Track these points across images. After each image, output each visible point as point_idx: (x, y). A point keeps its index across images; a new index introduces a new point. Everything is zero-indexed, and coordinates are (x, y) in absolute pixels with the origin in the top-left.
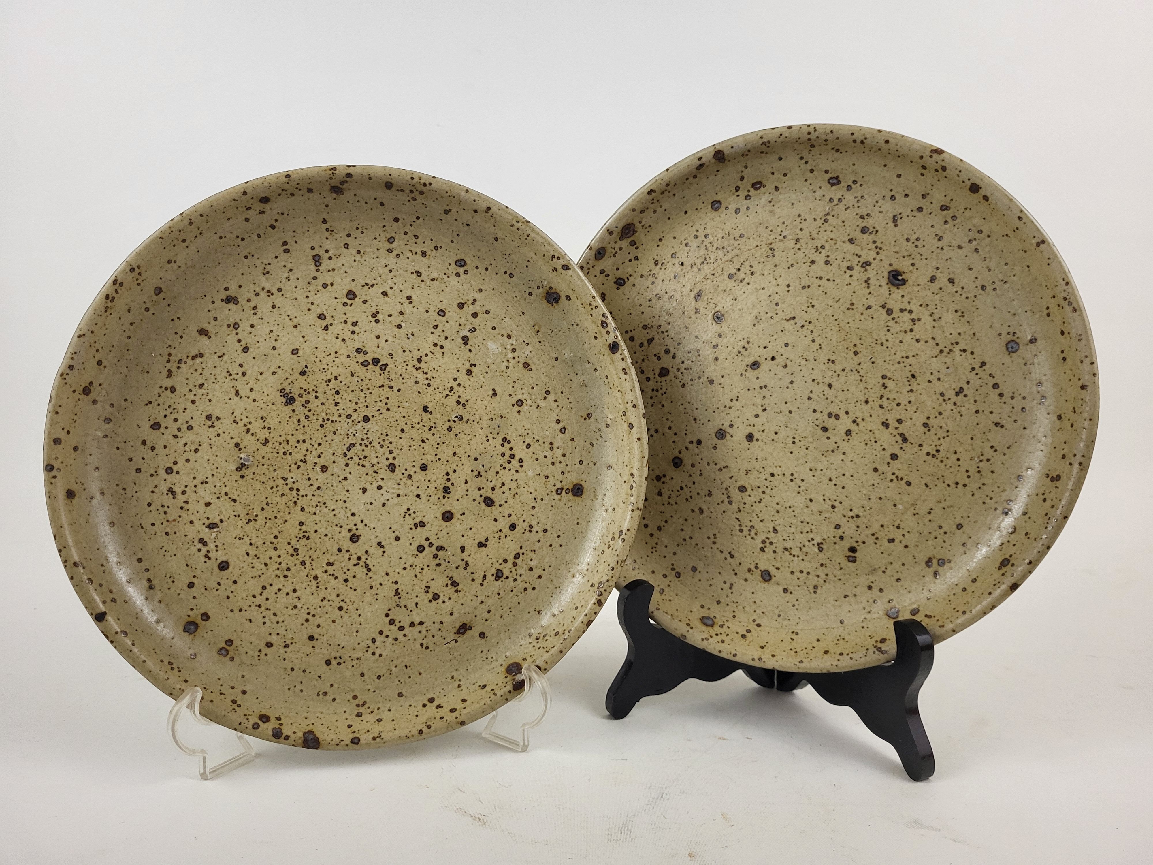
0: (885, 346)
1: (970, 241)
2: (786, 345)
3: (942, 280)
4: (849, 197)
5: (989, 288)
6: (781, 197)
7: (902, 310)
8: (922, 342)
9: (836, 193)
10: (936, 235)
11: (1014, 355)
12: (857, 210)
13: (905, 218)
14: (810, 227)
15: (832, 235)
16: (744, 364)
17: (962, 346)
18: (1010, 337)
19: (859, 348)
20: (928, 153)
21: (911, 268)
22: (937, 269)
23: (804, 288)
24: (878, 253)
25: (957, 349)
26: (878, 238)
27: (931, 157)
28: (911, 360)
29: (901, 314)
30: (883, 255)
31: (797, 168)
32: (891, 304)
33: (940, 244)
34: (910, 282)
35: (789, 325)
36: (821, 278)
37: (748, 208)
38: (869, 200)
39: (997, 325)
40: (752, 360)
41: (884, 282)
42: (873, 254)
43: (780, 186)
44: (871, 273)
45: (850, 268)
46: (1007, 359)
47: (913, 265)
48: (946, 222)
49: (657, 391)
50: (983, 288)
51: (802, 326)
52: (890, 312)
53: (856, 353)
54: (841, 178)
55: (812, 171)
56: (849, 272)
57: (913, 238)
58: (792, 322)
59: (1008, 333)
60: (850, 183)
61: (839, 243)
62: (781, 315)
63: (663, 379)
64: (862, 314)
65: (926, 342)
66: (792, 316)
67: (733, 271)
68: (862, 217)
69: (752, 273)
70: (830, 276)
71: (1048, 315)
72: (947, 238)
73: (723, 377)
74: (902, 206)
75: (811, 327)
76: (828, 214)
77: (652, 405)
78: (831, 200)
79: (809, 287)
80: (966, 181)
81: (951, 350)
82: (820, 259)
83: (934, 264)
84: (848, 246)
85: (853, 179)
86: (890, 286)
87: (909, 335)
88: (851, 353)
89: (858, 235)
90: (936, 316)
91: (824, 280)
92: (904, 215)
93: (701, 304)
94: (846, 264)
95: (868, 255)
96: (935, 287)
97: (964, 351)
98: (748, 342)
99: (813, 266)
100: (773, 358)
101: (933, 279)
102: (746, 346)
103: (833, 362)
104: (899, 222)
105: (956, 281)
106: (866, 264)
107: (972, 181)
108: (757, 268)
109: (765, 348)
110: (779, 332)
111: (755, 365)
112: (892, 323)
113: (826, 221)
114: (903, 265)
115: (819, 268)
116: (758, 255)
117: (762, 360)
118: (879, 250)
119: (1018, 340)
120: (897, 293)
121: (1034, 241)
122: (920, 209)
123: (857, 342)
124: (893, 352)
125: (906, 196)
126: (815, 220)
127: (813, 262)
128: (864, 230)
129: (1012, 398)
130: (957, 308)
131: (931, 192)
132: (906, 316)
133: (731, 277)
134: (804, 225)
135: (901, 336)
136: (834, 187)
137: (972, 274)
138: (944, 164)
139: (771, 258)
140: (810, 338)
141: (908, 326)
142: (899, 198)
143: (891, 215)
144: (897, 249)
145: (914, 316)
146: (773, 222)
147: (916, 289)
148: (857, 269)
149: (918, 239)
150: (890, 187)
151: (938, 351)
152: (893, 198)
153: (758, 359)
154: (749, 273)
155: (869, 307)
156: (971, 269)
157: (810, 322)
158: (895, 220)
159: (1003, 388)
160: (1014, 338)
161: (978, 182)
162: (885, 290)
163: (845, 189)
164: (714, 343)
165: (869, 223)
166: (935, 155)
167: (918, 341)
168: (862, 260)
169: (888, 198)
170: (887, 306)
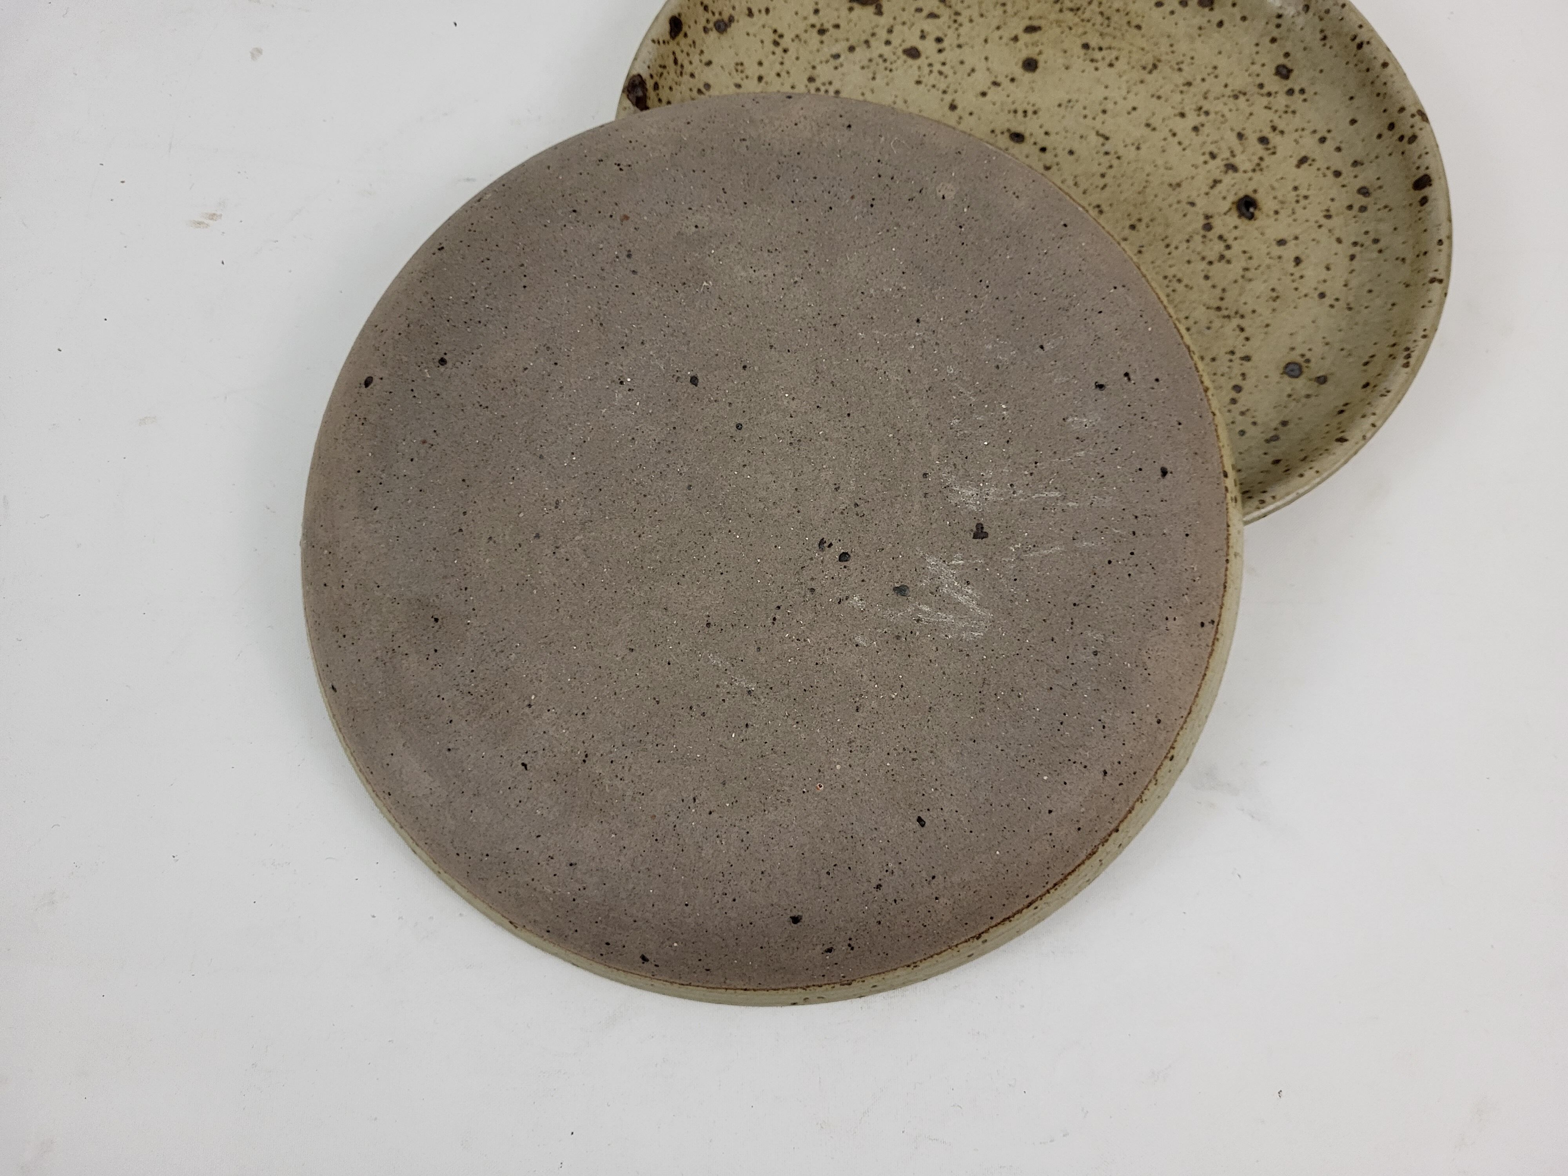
0: (1168, 250)
1: (1355, 244)
2: (1071, 153)
3: (1289, 252)
4: (1281, 100)
5: (1328, 301)
6: (1216, 35)
7: (1221, 237)
8: (1209, 283)
9: (1274, 84)
10: (1328, 211)
11: (1286, 378)
12: (1275, 118)
13: (1314, 167)
14: (1215, 87)
15: (1228, 115)
16: (1007, 125)
17: (1244, 323)
18: (1300, 360)
19: (1141, 227)
20: (1413, 110)
21: (1272, 213)
22: (1296, 238)
23: (1148, 125)
24: (1254, 170)
25: (1236, 321)
26: (1269, 160)
27: (1413, 116)
28: (1180, 288)
29: (1216, 240)
30: (1257, 176)
31: (1263, 23)
32: (1216, 222)
33: (1323, 221)
34: (1256, 223)
35: (1094, 140)
36: (1174, 135)
37: (1172, 13)
38: (1297, 121)
39: (1299, 339)
40: (1019, 129)
41: (1232, 198)
42: (1248, 166)
43: (1226, 25)
44: (1229, 179)
45: (1213, 156)
46: (1275, 376)
47: (1276, 212)
48: (1350, 207)
49: (885, 61)
50: (1322, 295)
51: (1107, 153)
52: (1208, 227)
53: (1133, 227)
54: (1293, 76)
55: (1273, 40)
56: (1207, 157)
57: (1303, 192)
58: (1101, 140)
59: (1303, 356)
60: (1297, 88)
61: (1227, 125)
62: (1097, 124)
63: (904, 57)
64: (1179, 202)
65: (1214, 287)
66: (1108, 134)
67: (1093, 43)
68: (1274, 129)
69: (1111, 65)
70: (1186, 143)
71: (1366, 364)
72: (1335, 222)
73: (971, 114)
74: (1324, 156)
75: (1115, 162)
76: (1245, 94)
77: (863, 68)
78: (1261, 86)
79: (1154, 129)
80: (1423, 168)
81: (1228, 317)
82: (1193, 119)
83: (1298, 231)
84: (1232, 138)
85: (1303, 86)
86: (1235, 206)
87: (1204, 265)
88: (1128, 223)
89: (1252, 138)
90: (1249, 275)
91: (1176, 139)
92: (1316, 165)
93: (1025, 38)
94: (1213, 148)
95: (1243, 161)
96: (1277, 250)
97: (1242, 330)
98: (1035, 112)
99: (1178, 118)
100: (1043, 150)
101: (1281, 242)
102: (1030, 113)
103: (1101, 212)
104: (1305, 166)
105: (1302, 266)
106: (1231, 167)
107: (1428, 172)
108: (1121, 65)
109: (1047, 133)
110: (1077, 136)
111: (1018, 137)
112: (1198, 239)
113: (1236, 97)
114: (1266, 203)
115: (1183, 127)
116: (1135, 56)
117: (1030, 141)
118: (1258, 168)
119: (1305, 370)
120: (1234, 219)
121: (1431, 275)
122: (1337, 174)
123: (1146, 220)
124: (1170, 262)
125: (1339, 149)
126: (1226, 86)
127: (1182, 115)
128: (1263, 140)
129: (1242, 413)
130: (1278, 288)
131: (1366, 164)
132: (1219, 247)
133: (1086, 46)
134: (1210, 80)
135: (1194, 257)
136: (1277, 78)
137: (1324, 274)
138: (1418, 133)
139: (1146, 71)
140: (1103, 169)
141: (1212, 255)
142: (1330, 145)
143: (1303, 154)
144: (1276, 185)
145: (1227, 253)
146: (1183, 47)
147: (1256, 234)
148: (1219, 162)
149: (1306, 197)
150: (1331, 127)
151: (1216, 305)
152: (1323, 140)
153: (1027, 135)
154: (1107, 61)
155: (1192, 204)
156: (1328, 269)
157: (1119, 158)
158: (1303, 160)
159: (1243, 397)
160: (1304, 365)
161: (1434, 176)
162: (1226, 205)
163: (1286, 89)
164: (998, 80)
165: (1275, 139)
166: (1418, 118)
167: (1207, 277)
168: (1232, 161)
169: (1318, 136)
170: (1211, 220)
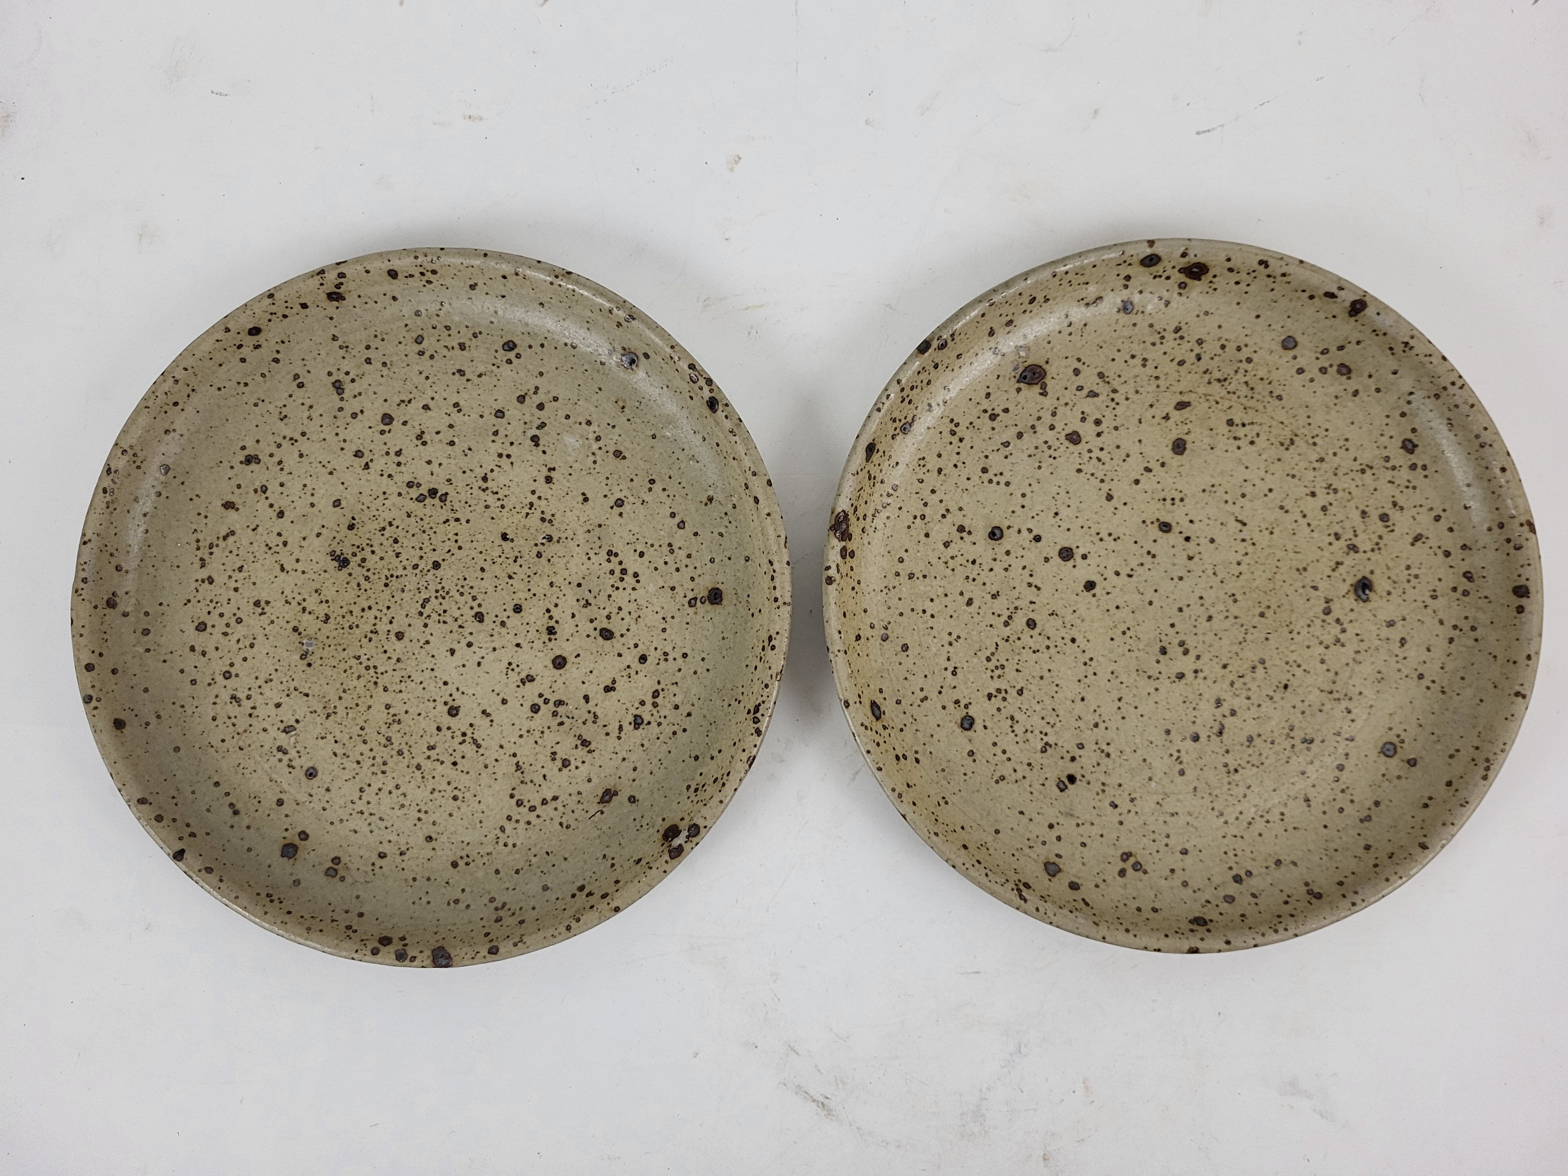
0: (1291, 636)
1: (1455, 627)
2: (1212, 541)
3: (1396, 634)
4: (1404, 474)
5: (1426, 682)
6: (1350, 404)
7: (1338, 621)
8: (1325, 667)
9: (1400, 458)
10: (1435, 591)
11: (1383, 757)
12: (1397, 493)
13: (1428, 545)
14: (1345, 461)
15: (1355, 491)
16: (1158, 515)
17: (1351, 705)
18: (1395, 740)
19: (1269, 613)
20: (1523, 519)
21: (1385, 594)
22: (1404, 619)
23: (1282, 508)
24: (1373, 550)
25: (1344, 704)
26: (1388, 538)
27: (1522, 525)
28: (1299, 672)
29: (1334, 624)
30: (1375, 556)
31: (1396, 397)
32: (1334, 606)
33: (1429, 601)
34: (1370, 605)
35: (1234, 526)
36: (1304, 516)
37: (1312, 380)
38: (1416, 497)
39: (1397, 719)
40: (1167, 519)
41: (1351, 580)
42: (1368, 546)
43: (1361, 394)
44: (1349, 561)
45: (1337, 536)
46: (1373, 754)
47: (1389, 593)
48: (1455, 589)
49: (1050, 448)
50: (1421, 677)
51: (1243, 540)
52: (1327, 612)
53: (1262, 615)
54: (1417, 451)
55: (1403, 415)
56: (1332, 539)
57: (1414, 571)
58: (1239, 525)
59: (1398, 736)
60: (1420, 464)
61: (1352, 504)
62: (1236, 509)
63: (1067, 443)
64: (1304, 587)
65: (1328, 670)
66: (1245, 521)
67: (1237, 421)
68: (1395, 504)
69: (1252, 443)
70: (1314, 524)
71: (1451, 756)
72: (1441, 602)
73: (1125, 504)
74: (1437, 535)
75: (1250, 549)
76: (1371, 468)
77: (1030, 456)
78: (1387, 459)
79: (1287, 512)
80: (1523, 578)
81: (1339, 699)
82: (1323, 498)
83: (1405, 612)
84: (1356, 515)
85: (1426, 462)
86: (1352, 589)
87: (1321, 649)
88: (1258, 611)
89: (1374, 515)
90: (1359, 657)
91: (1306, 521)
92: (1430, 543)
93: (1176, 415)
94: (1337, 528)
95: (1364, 542)
96: (1385, 632)
97: (1349, 712)
98: (1182, 500)
99: (1309, 498)
100: (1187, 539)
101: (1391, 624)
102: (1177, 501)
103: (1235, 601)
104: (1419, 544)
105: (1406, 646)
106: (1353, 548)
107: (1528, 583)
108: (1261, 442)
109: (1191, 521)
110: (1218, 523)
111: (1165, 527)
112: (1318, 622)
113: (1363, 471)
114: (1381, 583)
115: (1312, 506)
116: (1275, 431)
117: (1176, 529)
118: (1377, 548)
119: (1399, 750)
120: (1350, 601)
121: (1518, 688)
122: (1447, 554)
123: (1274, 607)
124: (1293, 648)
125: (1451, 530)
126: (1355, 460)
127: (1313, 494)
128: (1384, 518)
129: (1343, 791)
130: (1383, 670)
131: (1474, 551)
132: (1336, 630)
133: (1230, 423)
134: (1341, 453)
135: (1314, 642)
136: (1402, 451)
137: (1425, 655)
138: (1524, 543)
139: (1283, 448)
140: (1239, 557)
141: (1328, 639)
142: (1444, 524)
143: (1419, 531)
144: (1391, 564)
145: (1342, 637)
146: (1319, 418)
147: (1369, 615)
148: (1342, 543)
149: (1416, 577)
150: (1446, 507)
151: (1328, 689)
152: (1438, 518)
153: (1174, 524)
154: (1249, 439)
155: (1315, 588)
156: (1429, 650)
157: (1254, 544)
158: (1417, 538)
159: (1345, 776)
160: (1398, 744)
161: (1532, 590)
162: (1345, 587)
163: (1410, 463)
164: (1150, 466)
165: (1395, 515)
166: (1526, 528)
167: (1323, 662)
168: (1355, 541)
169: (1434, 513)
170: (1331, 604)
